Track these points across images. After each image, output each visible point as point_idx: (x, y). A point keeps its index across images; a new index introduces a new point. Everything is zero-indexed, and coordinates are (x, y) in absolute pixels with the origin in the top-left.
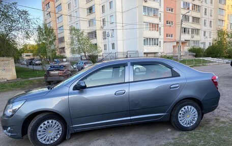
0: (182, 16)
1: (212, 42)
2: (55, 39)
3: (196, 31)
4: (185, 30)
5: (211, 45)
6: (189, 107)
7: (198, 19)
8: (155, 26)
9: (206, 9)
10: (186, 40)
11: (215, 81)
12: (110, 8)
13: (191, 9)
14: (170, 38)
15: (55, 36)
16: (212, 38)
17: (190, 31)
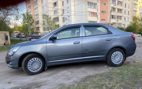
0: (111, 8)
1: (129, 24)
2: (33, 22)
3: (119, 17)
4: (113, 17)
5: (129, 25)
6: (118, 52)
7: (121, 10)
8: (94, 14)
9: (126, 4)
10: (113, 23)
11: (133, 37)
12: (67, 3)
13: (116, 4)
14: (104, 21)
15: (34, 20)
16: (129, 22)
17: (116, 17)
